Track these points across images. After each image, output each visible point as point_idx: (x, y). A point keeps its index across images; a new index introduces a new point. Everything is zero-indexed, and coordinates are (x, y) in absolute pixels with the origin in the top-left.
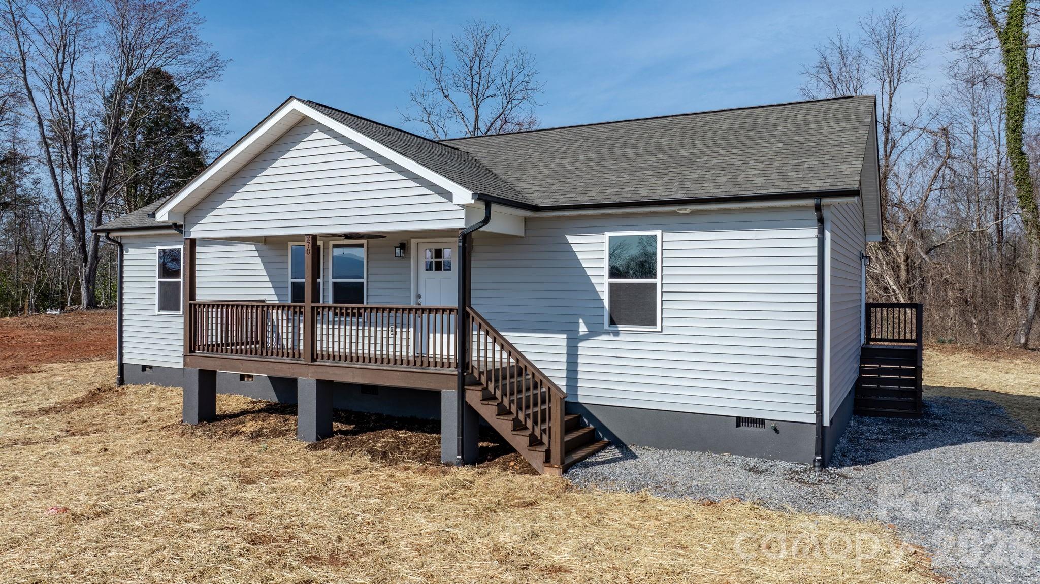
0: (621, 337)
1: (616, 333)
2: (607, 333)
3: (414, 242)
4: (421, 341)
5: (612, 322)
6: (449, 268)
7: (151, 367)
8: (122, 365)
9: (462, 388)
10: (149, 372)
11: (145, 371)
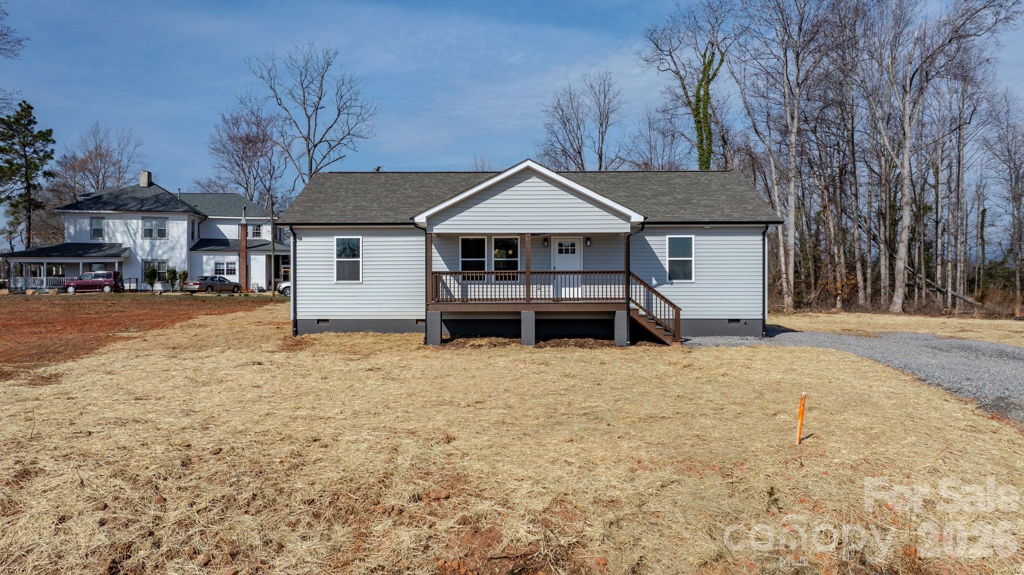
0: (674, 286)
1: (672, 284)
2: (667, 283)
3: (552, 237)
4: (557, 291)
5: (670, 279)
6: (573, 252)
7: (328, 320)
8: (295, 322)
9: (629, 310)
10: (325, 324)
11: (321, 324)
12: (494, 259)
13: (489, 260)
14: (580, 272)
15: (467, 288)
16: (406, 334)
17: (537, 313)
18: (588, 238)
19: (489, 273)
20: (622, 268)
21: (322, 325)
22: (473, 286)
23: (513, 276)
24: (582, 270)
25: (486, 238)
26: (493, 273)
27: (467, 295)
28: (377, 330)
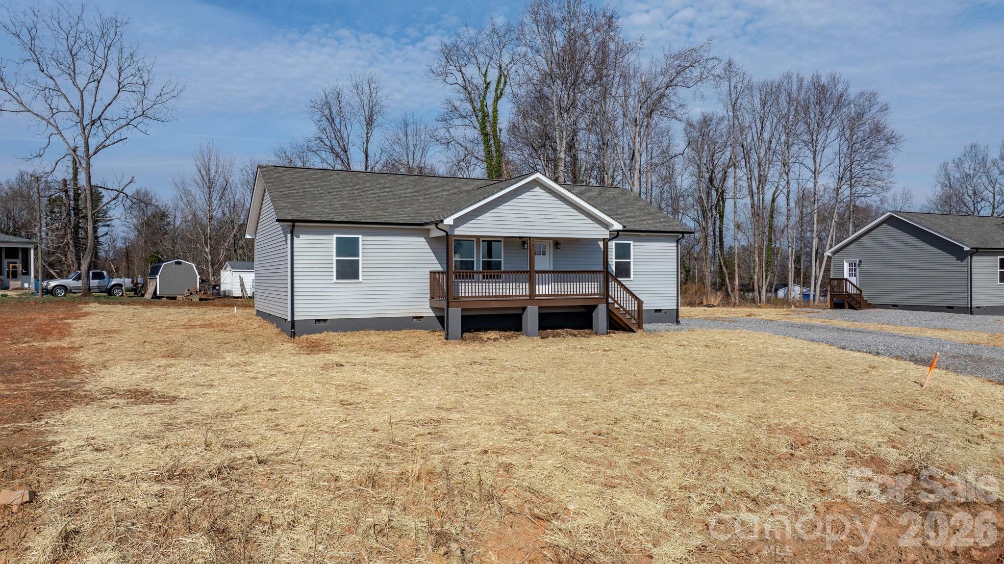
6: (544, 254)
7: (326, 320)
8: (293, 321)
9: (608, 303)
10: (323, 324)
11: (319, 324)
12: (481, 259)
13: (478, 260)
14: (550, 272)
15: (458, 286)
16: (404, 331)
17: (540, 308)
18: (557, 243)
19: (477, 272)
20: (601, 268)
21: (321, 325)
22: (463, 284)
23: (498, 275)
24: (552, 269)
25: (475, 239)
26: (480, 272)
27: (458, 293)
28: (377, 329)
